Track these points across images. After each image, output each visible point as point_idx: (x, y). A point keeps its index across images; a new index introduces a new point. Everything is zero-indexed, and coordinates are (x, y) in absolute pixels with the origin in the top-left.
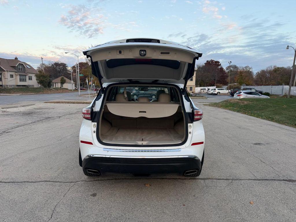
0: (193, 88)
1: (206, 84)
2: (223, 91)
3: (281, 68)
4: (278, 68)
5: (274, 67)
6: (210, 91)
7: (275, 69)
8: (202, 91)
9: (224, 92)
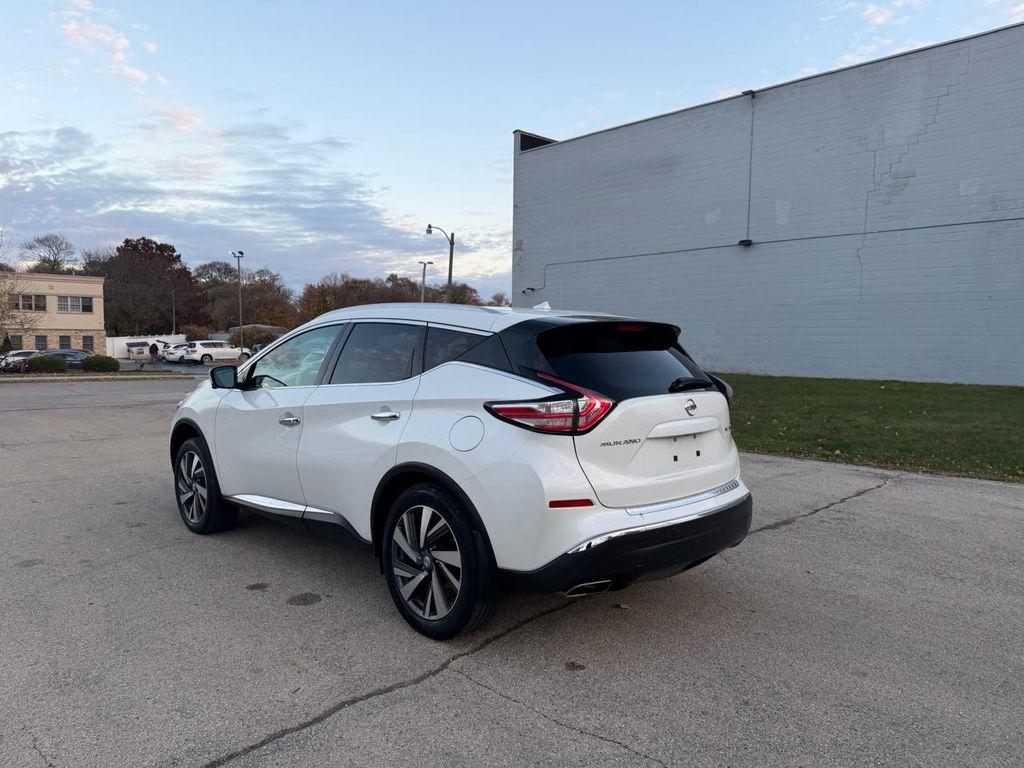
0: (96, 341)
1: (138, 325)
2: (220, 350)
3: (361, 282)
4: (355, 282)
5: (343, 277)
6: (171, 349)
7: (347, 283)
8: (135, 349)
9: (224, 354)
